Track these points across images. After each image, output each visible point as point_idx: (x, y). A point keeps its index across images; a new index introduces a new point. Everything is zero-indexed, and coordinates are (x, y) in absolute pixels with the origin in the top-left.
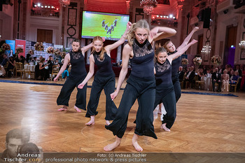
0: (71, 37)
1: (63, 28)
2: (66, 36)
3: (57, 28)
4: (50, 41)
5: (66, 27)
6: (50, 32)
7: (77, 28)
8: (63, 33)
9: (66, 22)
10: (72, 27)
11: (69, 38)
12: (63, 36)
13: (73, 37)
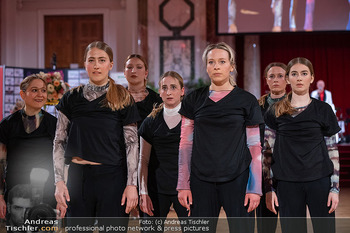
0: (177, 33)
2: (155, 32)
3: (118, 5)
6: (93, 24)
8: (143, 20)
11: (169, 39)
12: (144, 35)
13: (184, 33)
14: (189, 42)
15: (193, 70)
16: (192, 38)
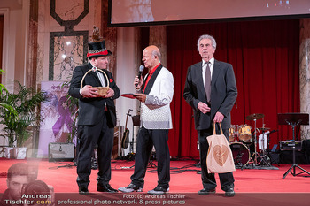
14: (82, 37)
16: (85, 33)
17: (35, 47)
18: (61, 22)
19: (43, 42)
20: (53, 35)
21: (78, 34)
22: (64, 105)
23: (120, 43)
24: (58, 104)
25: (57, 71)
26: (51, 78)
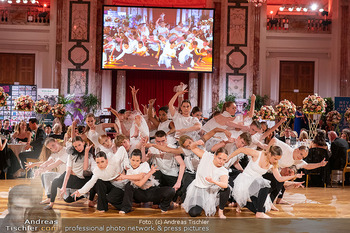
0: (78, 67)
1: (59, 47)
2: (66, 66)
3: (44, 48)
4: (29, 81)
5: (66, 45)
6: (29, 59)
7: (91, 47)
8: (59, 59)
9: (65, 33)
10: (79, 44)
11: (74, 70)
12: (59, 67)
13: (82, 67)
14: (85, 72)
15: (87, 88)
16: (87, 70)
17: (59, 75)
18: (74, 64)
19: (64, 73)
20: (69, 70)
21: (83, 70)
22: (77, 106)
23: (104, 76)
24: (74, 105)
25: (72, 88)
26: (69, 92)
